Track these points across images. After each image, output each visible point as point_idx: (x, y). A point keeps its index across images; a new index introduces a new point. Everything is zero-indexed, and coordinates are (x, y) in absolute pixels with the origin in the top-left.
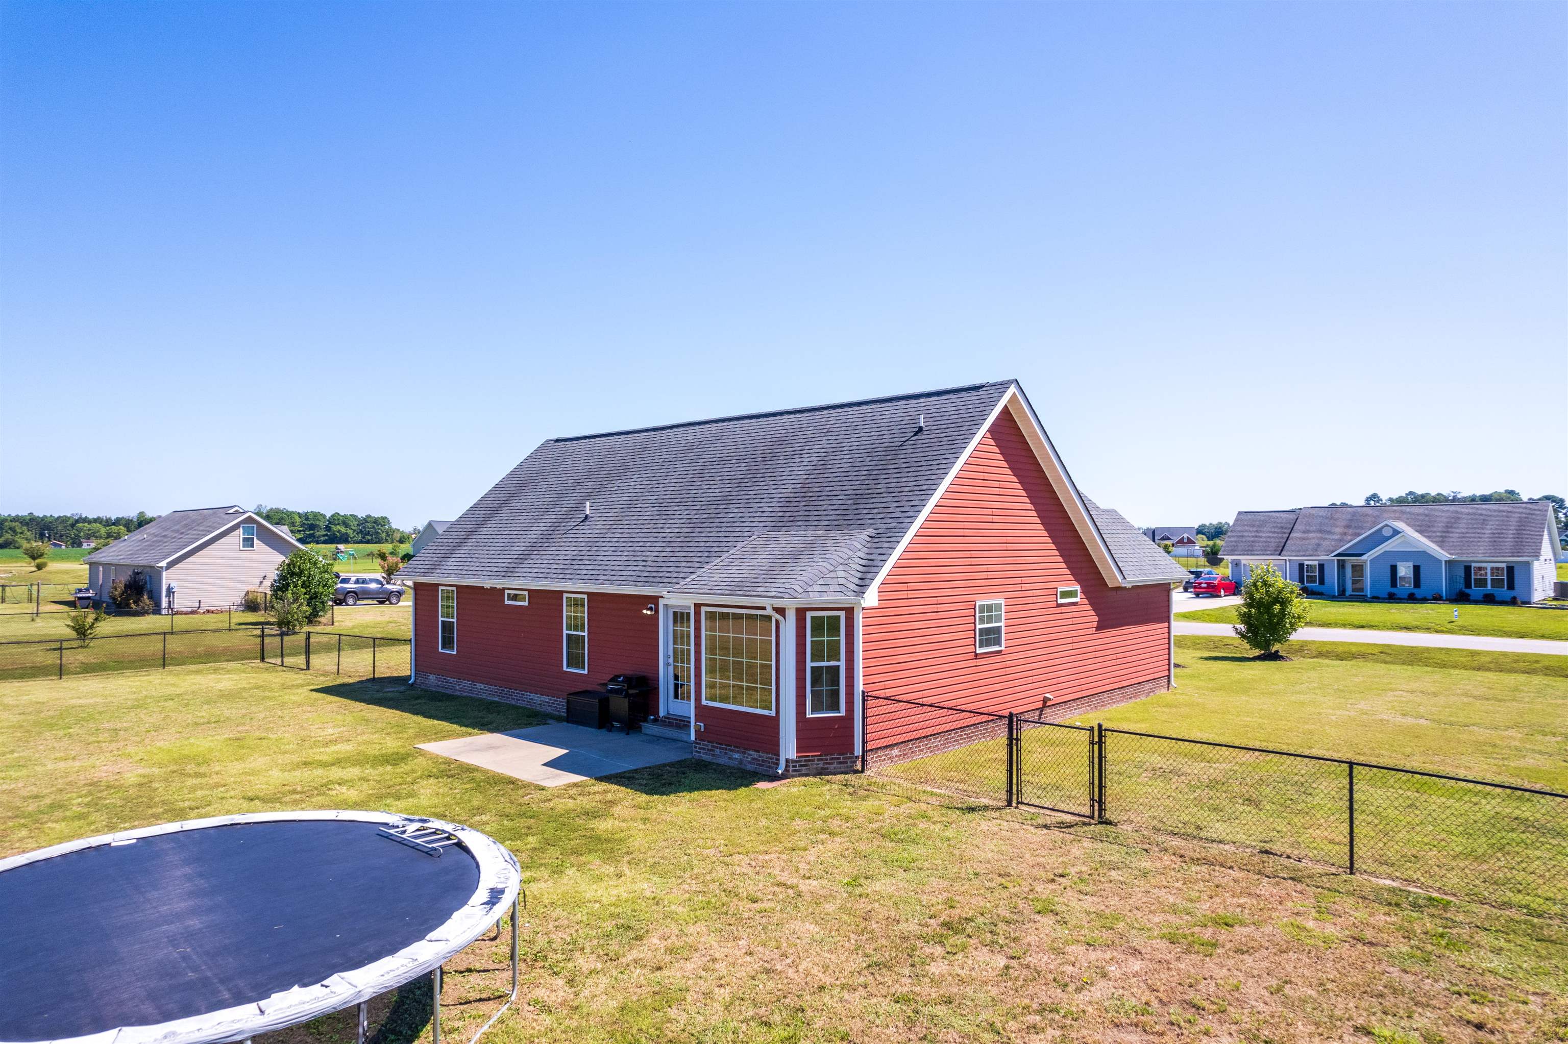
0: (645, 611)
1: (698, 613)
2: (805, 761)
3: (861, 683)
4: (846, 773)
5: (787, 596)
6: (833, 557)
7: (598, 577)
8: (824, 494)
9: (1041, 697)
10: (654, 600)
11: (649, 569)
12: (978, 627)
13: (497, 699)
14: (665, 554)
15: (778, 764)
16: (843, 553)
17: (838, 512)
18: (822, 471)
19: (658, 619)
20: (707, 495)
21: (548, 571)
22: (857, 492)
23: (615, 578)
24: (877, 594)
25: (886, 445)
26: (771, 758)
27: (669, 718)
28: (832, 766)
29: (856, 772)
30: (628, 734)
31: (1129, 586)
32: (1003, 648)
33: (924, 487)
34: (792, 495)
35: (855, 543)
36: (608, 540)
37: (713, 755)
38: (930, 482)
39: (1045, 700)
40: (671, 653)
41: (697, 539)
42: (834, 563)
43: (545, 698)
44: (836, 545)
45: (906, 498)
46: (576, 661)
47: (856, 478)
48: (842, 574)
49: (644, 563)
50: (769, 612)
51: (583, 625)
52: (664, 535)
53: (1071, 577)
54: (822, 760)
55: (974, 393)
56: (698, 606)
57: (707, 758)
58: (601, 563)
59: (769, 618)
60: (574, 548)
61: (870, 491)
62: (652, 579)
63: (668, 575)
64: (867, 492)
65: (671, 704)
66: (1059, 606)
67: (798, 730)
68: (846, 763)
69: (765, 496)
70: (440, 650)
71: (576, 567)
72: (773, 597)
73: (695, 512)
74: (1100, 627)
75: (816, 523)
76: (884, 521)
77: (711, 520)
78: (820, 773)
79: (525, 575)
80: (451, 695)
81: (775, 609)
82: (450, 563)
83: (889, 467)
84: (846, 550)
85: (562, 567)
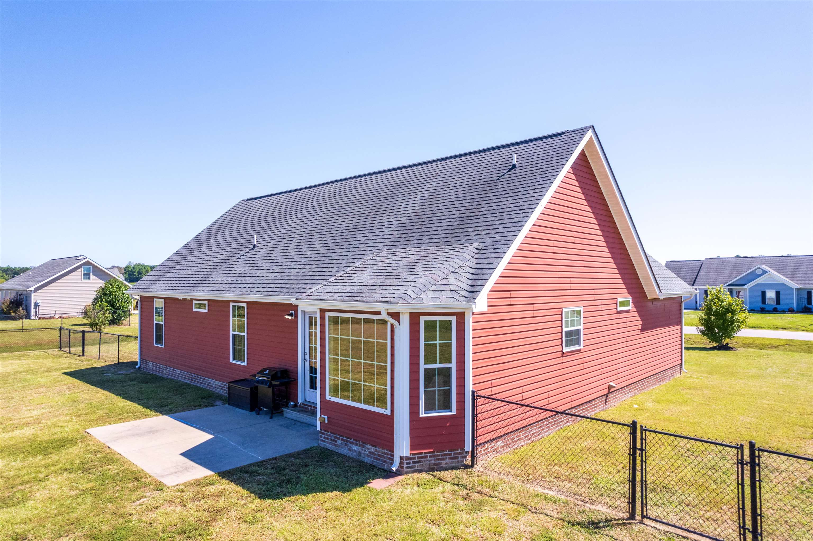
0: (286, 317)
1: (323, 318)
2: (418, 458)
3: (471, 383)
4: (456, 468)
5: (401, 301)
6: (445, 266)
7: (253, 289)
8: (434, 218)
9: (606, 386)
10: (295, 307)
11: (291, 282)
12: (565, 329)
13: (188, 382)
14: (304, 270)
15: (393, 460)
16: (454, 262)
17: (446, 232)
18: (432, 203)
19: (297, 322)
20: (342, 226)
21: (220, 285)
22: (463, 215)
23: (264, 290)
24: (487, 300)
25: (485, 180)
26: (386, 454)
27: (305, 405)
28: (444, 462)
29: (466, 467)
30: (271, 418)
31: (661, 298)
32: (582, 347)
33: (524, 207)
34: (408, 221)
35: (464, 255)
36: (266, 261)
37: (335, 445)
38: (528, 203)
39: (610, 387)
40: (307, 351)
41: (330, 258)
42: (446, 271)
43: (218, 383)
44: (447, 257)
45: (508, 217)
46: (238, 355)
47: (461, 205)
48: (453, 281)
49: (288, 278)
50: (384, 316)
51: (243, 328)
52: (306, 256)
53: (625, 291)
54: (434, 456)
55: (557, 138)
56: (323, 311)
57: (330, 447)
58: (257, 278)
59: (385, 322)
60: (241, 269)
61: (474, 214)
62: (292, 290)
63: (304, 286)
64: (471, 214)
65: (307, 393)
66: (618, 312)
67: (412, 429)
68: (456, 458)
69: (386, 223)
70: (155, 345)
71: (240, 282)
72: (387, 302)
73: (331, 238)
74: (644, 329)
75: (428, 241)
76: (488, 236)
77: (343, 244)
78: (433, 469)
79: (204, 288)
80: (161, 377)
81: (389, 314)
82: (162, 282)
83: (489, 195)
84: (456, 260)
85: (230, 282)
